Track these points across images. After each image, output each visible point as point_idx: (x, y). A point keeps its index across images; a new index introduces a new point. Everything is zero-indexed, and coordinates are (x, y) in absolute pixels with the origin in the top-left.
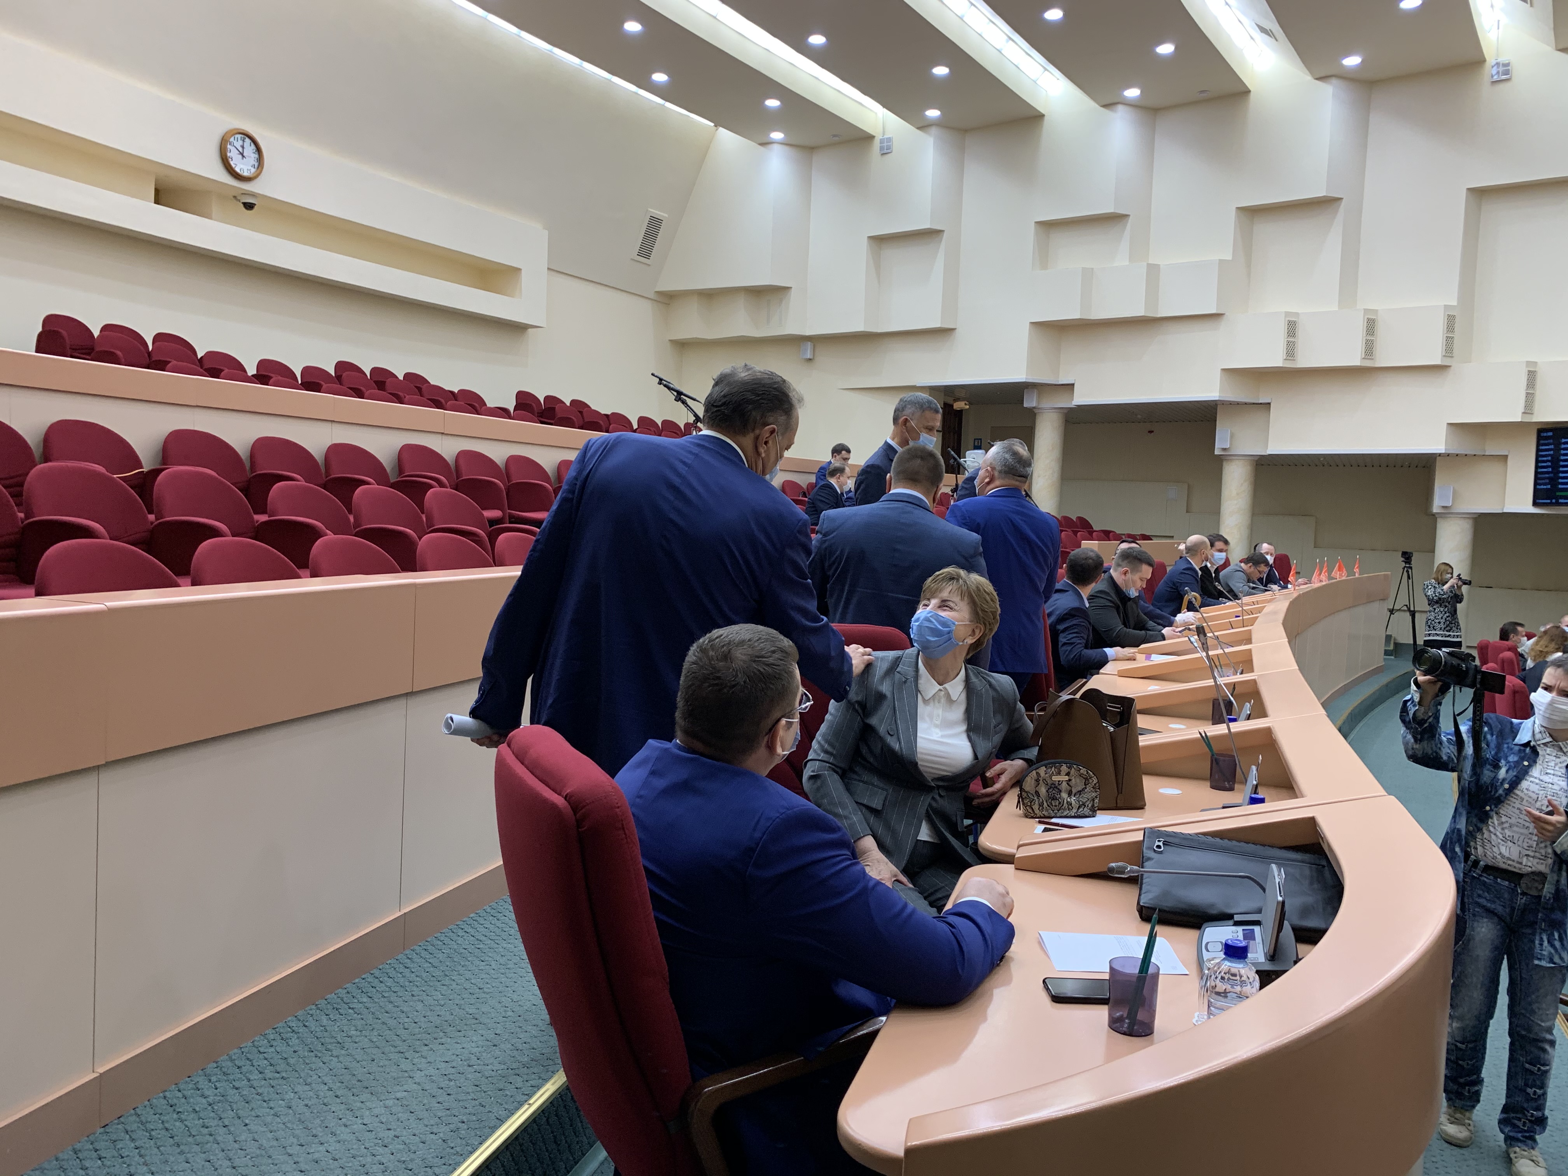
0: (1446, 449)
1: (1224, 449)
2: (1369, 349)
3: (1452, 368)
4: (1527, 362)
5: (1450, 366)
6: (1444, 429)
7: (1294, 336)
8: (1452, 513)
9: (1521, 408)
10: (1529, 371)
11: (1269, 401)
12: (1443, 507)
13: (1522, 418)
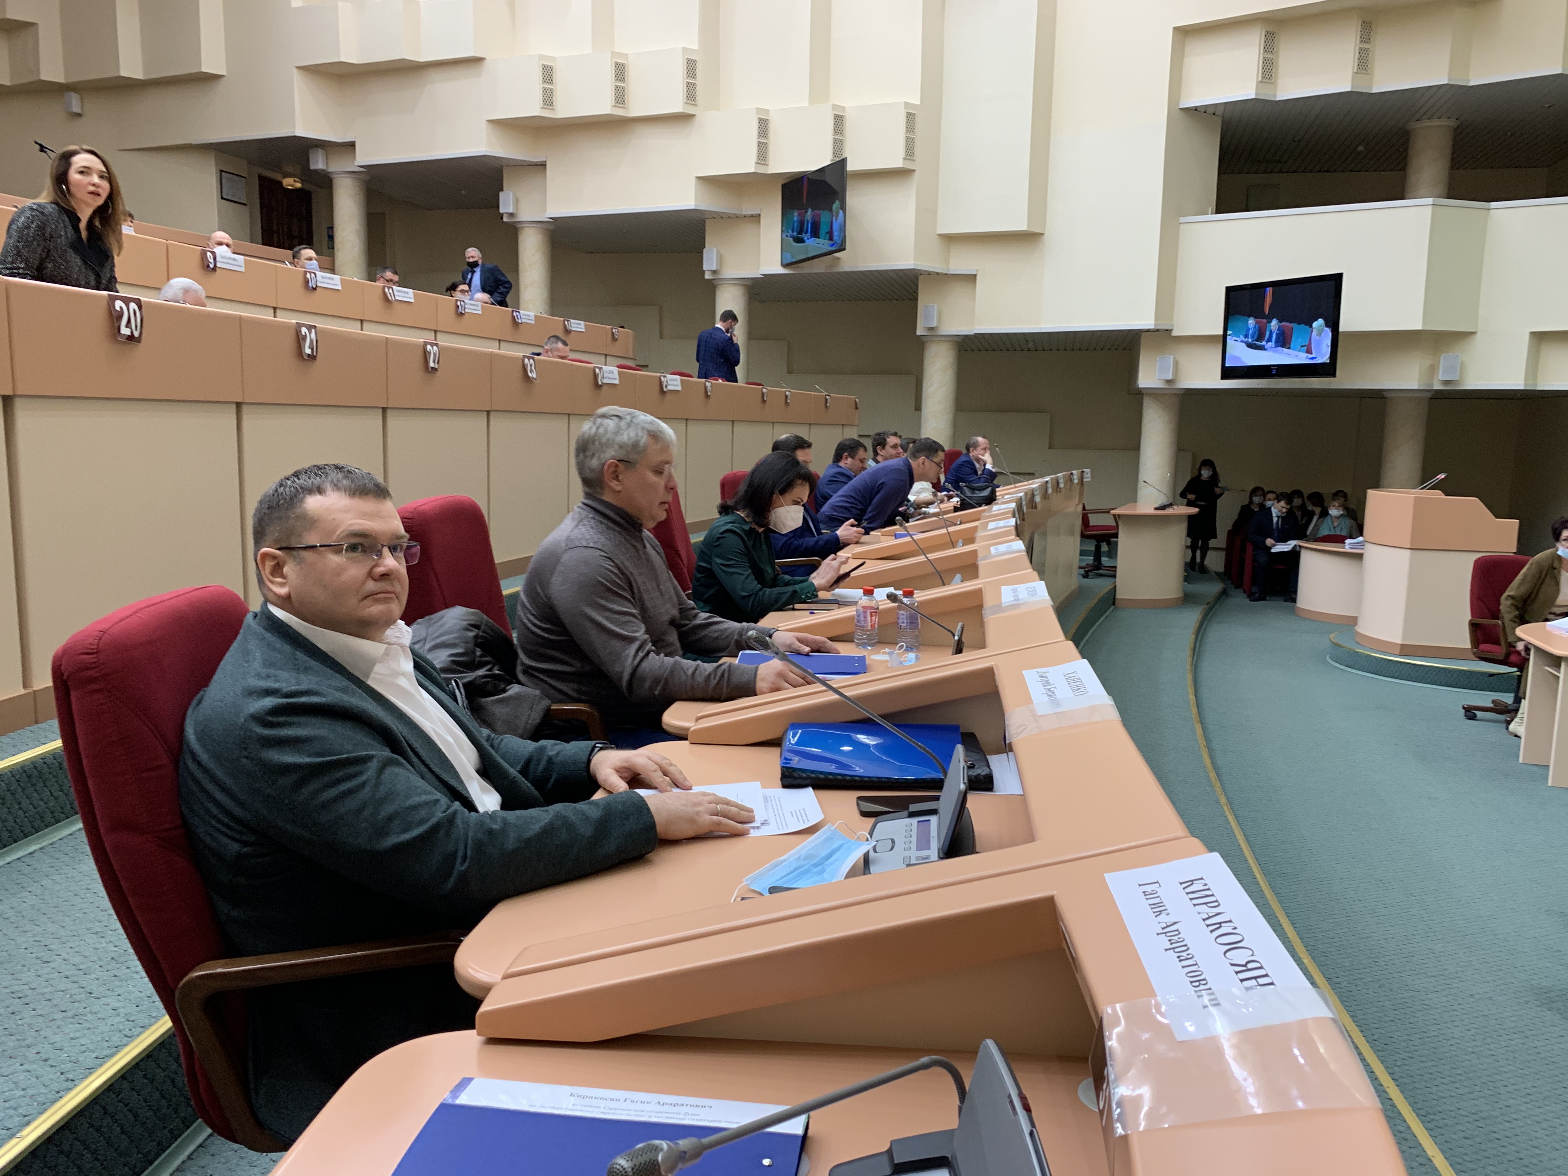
0: (696, 205)
1: (511, 215)
2: (620, 97)
3: (696, 117)
4: (757, 108)
5: (694, 116)
6: (692, 183)
7: (551, 82)
8: (722, 279)
9: (754, 158)
10: (760, 120)
11: (544, 159)
12: (714, 272)
13: (755, 169)
